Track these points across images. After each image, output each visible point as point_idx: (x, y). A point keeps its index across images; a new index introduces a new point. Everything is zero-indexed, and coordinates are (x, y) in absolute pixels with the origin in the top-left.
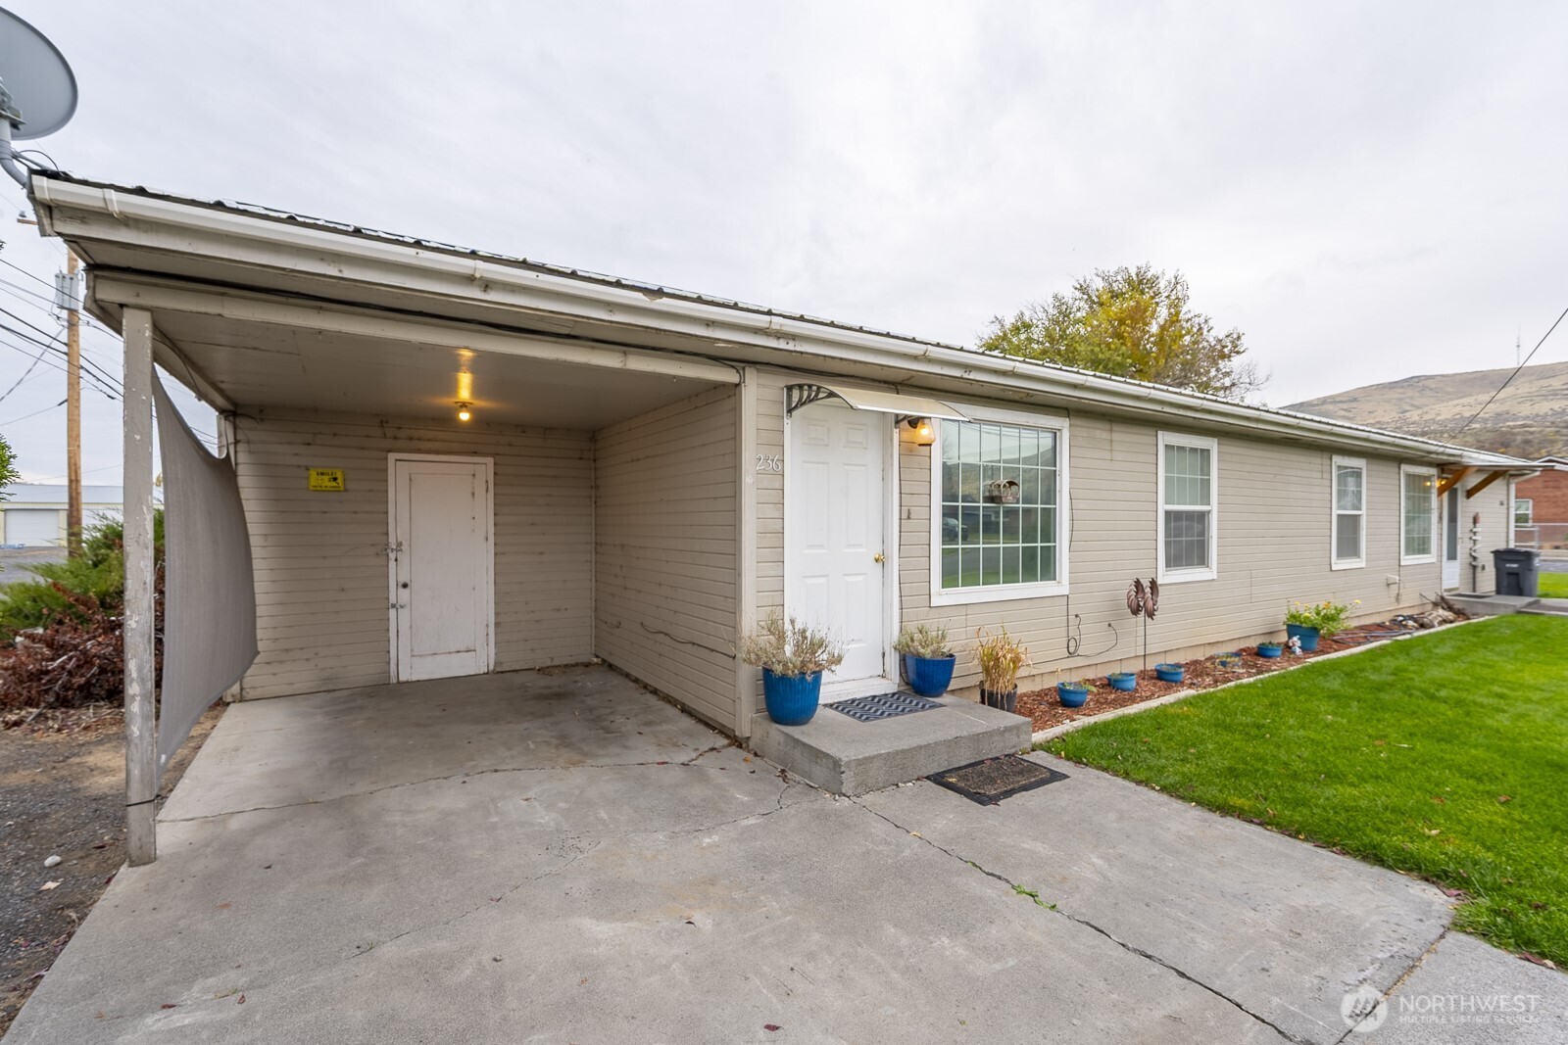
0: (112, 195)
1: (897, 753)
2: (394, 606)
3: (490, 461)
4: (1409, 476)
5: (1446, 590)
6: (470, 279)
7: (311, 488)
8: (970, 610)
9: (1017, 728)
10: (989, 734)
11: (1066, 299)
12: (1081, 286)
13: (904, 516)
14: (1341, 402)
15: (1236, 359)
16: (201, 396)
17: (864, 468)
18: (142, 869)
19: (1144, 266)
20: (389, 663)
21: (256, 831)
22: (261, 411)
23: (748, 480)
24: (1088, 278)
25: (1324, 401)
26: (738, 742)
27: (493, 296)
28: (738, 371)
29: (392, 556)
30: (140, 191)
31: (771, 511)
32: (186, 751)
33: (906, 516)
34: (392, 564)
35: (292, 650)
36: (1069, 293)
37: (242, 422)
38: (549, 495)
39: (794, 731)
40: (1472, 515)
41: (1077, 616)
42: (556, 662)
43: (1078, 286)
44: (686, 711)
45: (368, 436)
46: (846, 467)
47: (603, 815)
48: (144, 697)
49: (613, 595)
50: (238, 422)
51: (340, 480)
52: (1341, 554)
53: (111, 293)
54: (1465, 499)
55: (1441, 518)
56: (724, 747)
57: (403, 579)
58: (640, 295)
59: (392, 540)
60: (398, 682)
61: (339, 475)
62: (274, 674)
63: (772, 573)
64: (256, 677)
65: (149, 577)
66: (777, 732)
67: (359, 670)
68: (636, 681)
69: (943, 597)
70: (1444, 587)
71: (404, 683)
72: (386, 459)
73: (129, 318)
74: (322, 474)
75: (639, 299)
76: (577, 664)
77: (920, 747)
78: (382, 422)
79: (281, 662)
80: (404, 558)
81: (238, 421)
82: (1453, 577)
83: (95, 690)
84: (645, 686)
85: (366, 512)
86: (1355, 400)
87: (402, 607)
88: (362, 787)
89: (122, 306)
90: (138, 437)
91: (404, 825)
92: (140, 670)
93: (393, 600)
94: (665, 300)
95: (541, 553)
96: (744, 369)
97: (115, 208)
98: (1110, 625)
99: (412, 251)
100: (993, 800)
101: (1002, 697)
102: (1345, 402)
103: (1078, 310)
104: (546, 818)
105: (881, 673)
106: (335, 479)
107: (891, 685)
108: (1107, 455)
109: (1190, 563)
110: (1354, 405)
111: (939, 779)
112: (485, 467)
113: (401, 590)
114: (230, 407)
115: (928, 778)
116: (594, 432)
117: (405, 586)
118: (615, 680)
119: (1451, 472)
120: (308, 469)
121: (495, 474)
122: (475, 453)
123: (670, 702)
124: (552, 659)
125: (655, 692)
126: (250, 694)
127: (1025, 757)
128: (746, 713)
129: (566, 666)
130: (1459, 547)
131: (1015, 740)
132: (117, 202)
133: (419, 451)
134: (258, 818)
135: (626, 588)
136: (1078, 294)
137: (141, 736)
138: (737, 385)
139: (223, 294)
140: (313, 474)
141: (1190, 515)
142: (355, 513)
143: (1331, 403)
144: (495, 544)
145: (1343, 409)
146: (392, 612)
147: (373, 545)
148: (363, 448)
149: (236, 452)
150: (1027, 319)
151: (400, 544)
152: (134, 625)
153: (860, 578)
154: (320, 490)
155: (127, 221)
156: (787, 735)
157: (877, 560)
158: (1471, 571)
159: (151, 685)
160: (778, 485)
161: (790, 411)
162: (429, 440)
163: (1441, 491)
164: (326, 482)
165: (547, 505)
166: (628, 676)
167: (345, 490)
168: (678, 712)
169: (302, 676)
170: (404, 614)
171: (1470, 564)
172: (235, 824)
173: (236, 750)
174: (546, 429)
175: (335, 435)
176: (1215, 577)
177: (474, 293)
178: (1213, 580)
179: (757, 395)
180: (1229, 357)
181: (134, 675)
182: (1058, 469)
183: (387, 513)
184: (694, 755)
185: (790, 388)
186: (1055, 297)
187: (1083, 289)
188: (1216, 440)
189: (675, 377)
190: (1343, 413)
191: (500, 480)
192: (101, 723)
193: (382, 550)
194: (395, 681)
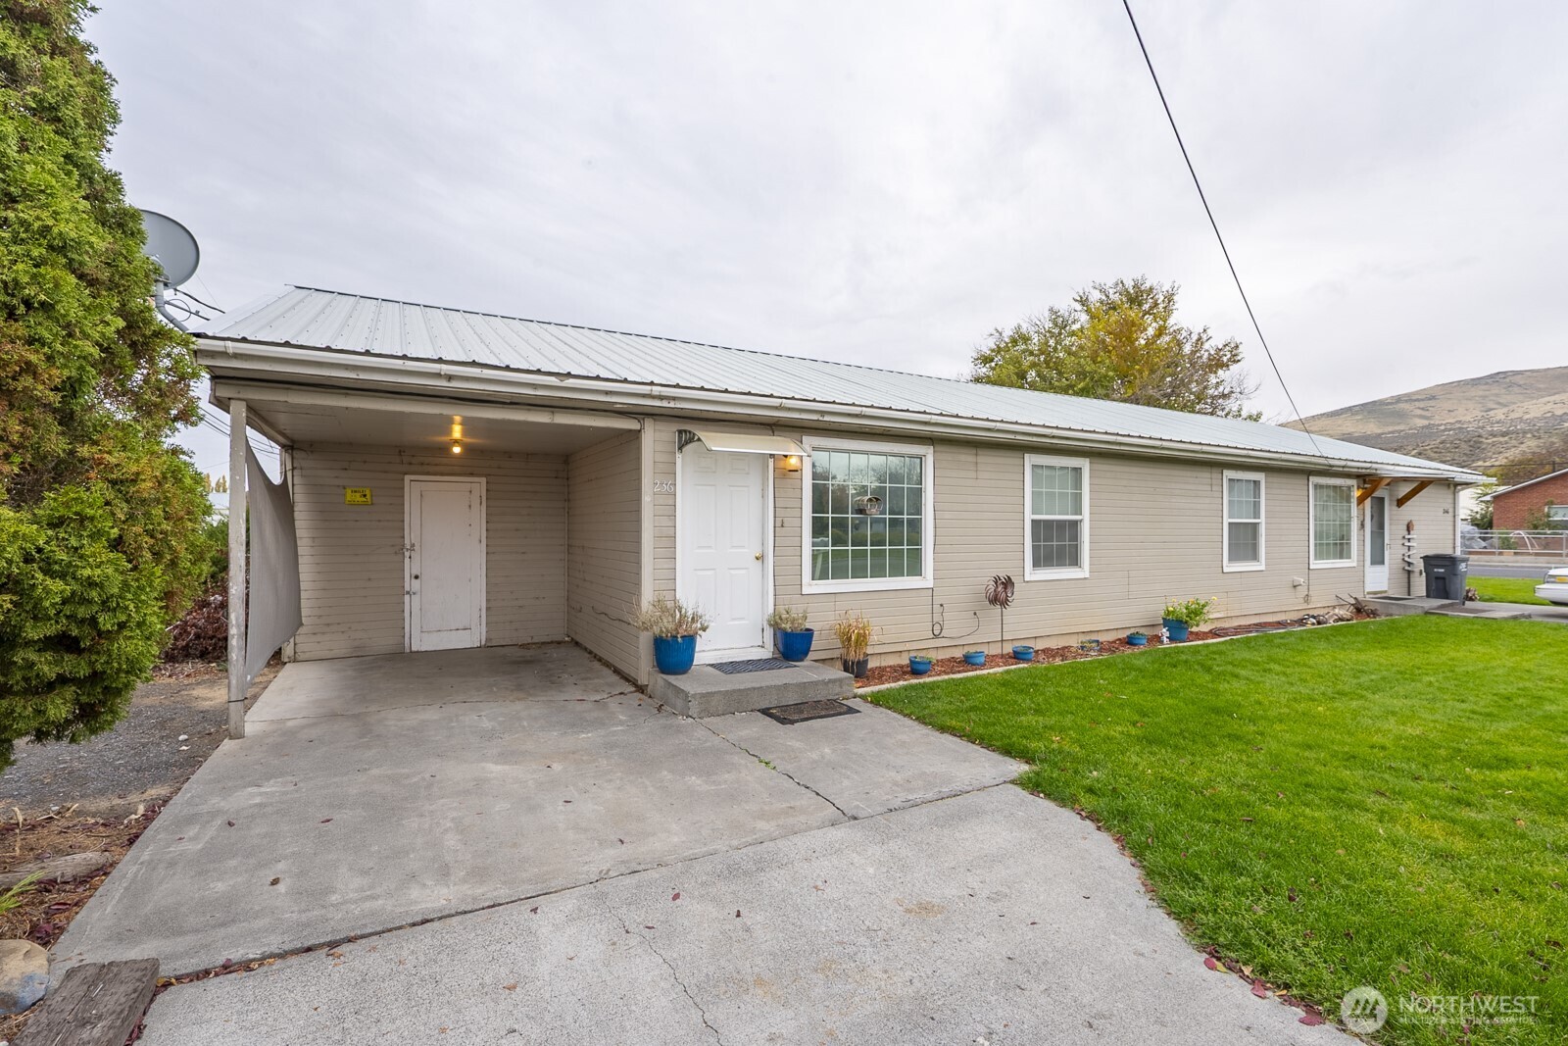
0: (229, 344)
1: (734, 691)
2: (408, 593)
3: (483, 480)
4: (1317, 486)
5: (1369, 593)
6: (438, 375)
7: (347, 502)
8: (838, 597)
9: (840, 681)
10: (815, 683)
11: (1062, 312)
12: (1081, 298)
13: (778, 524)
14: (1418, 400)
15: (1234, 368)
16: (270, 438)
17: (746, 489)
18: (237, 741)
19: (1140, 278)
20: (404, 637)
21: (303, 727)
22: (311, 445)
23: (647, 499)
24: (1087, 290)
25: (1398, 399)
26: (641, 689)
27: (454, 384)
28: (639, 421)
29: (407, 554)
30: (244, 340)
31: (665, 521)
32: (258, 690)
33: (780, 525)
34: (407, 560)
35: (332, 624)
36: (1066, 304)
37: (297, 454)
38: (530, 507)
39: (672, 679)
40: (1406, 523)
41: (941, 605)
42: (535, 640)
43: (1079, 299)
44: (617, 671)
45: (390, 463)
46: (732, 488)
47: (525, 724)
48: (239, 636)
49: (578, 586)
50: (295, 455)
51: (368, 496)
52: (1234, 557)
53: (224, 392)
54: (1395, 508)
55: (1363, 525)
56: (631, 692)
57: (415, 572)
58: (553, 379)
59: (407, 542)
60: (411, 652)
61: (368, 493)
62: (319, 642)
63: (666, 566)
64: (306, 643)
65: (243, 563)
66: (661, 679)
67: (381, 641)
68: (590, 652)
69: (811, 586)
70: (1367, 590)
71: (415, 652)
72: (403, 480)
73: (233, 405)
74: (355, 492)
75: (553, 381)
76: (552, 642)
77: (754, 689)
78: (400, 452)
79: (323, 633)
80: (416, 556)
81: (294, 452)
82: (1378, 580)
83: (192, 651)
84: (595, 656)
85: (388, 521)
86: (1433, 398)
87: (414, 594)
88: (373, 708)
89: (230, 399)
90: (238, 478)
91: (396, 726)
92: (237, 619)
93: (407, 588)
94: (571, 380)
95: (523, 553)
96: (644, 420)
97: (230, 351)
98: (975, 614)
99: (401, 362)
100: (792, 722)
101: (853, 663)
102: (1423, 400)
103: (1073, 323)
104: (486, 724)
105: (761, 644)
106: (365, 496)
107: (767, 653)
108: (972, 474)
109: (1061, 563)
110: (1432, 403)
111: (766, 712)
112: (480, 485)
113: (413, 580)
114: (288, 443)
115: (759, 711)
116: (567, 456)
117: (416, 577)
118: (577, 652)
119: (1371, 482)
120: (344, 488)
121: (487, 490)
122: (472, 475)
123: (607, 666)
124: (532, 638)
125: (600, 660)
126: (301, 656)
127: (845, 702)
128: (643, 667)
129: (543, 643)
130: (1386, 553)
131: (837, 689)
132: (231, 346)
133: (428, 474)
134: (305, 721)
135: (585, 580)
136: (1078, 307)
137: (237, 660)
138: (640, 431)
139: (288, 389)
140: (349, 491)
141: (1061, 524)
142: (379, 521)
143: (1406, 401)
144: (487, 546)
145: (1419, 408)
146: (407, 597)
147: (393, 546)
148: (385, 472)
149: (293, 476)
150: (1024, 330)
151: (413, 545)
152: (234, 592)
153: (743, 572)
154: (352, 504)
155: (236, 356)
156: (666, 681)
157: (757, 559)
158: (1407, 576)
159: (243, 629)
160: (671, 502)
161: (680, 448)
162: (436, 465)
163: (1361, 500)
164: (358, 498)
165: (529, 515)
166: (586, 649)
167: (372, 504)
168: (611, 672)
169: (339, 645)
170: (416, 599)
171: (1404, 569)
172: (290, 724)
173: (292, 688)
174: (528, 455)
175: (365, 462)
176: (1087, 576)
177: (444, 383)
178: (1085, 578)
179: (653, 440)
180: (1228, 366)
181: (234, 622)
182: (923, 486)
183: (403, 521)
184: (606, 696)
185: (680, 432)
186: (1051, 310)
187: (1083, 301)
188: (1088, 460)
189: (591, 427)
190: (1419, 412)
191: (493, 497)
192: (197, 673)
193: (399, 549)
194: (408, 651)
